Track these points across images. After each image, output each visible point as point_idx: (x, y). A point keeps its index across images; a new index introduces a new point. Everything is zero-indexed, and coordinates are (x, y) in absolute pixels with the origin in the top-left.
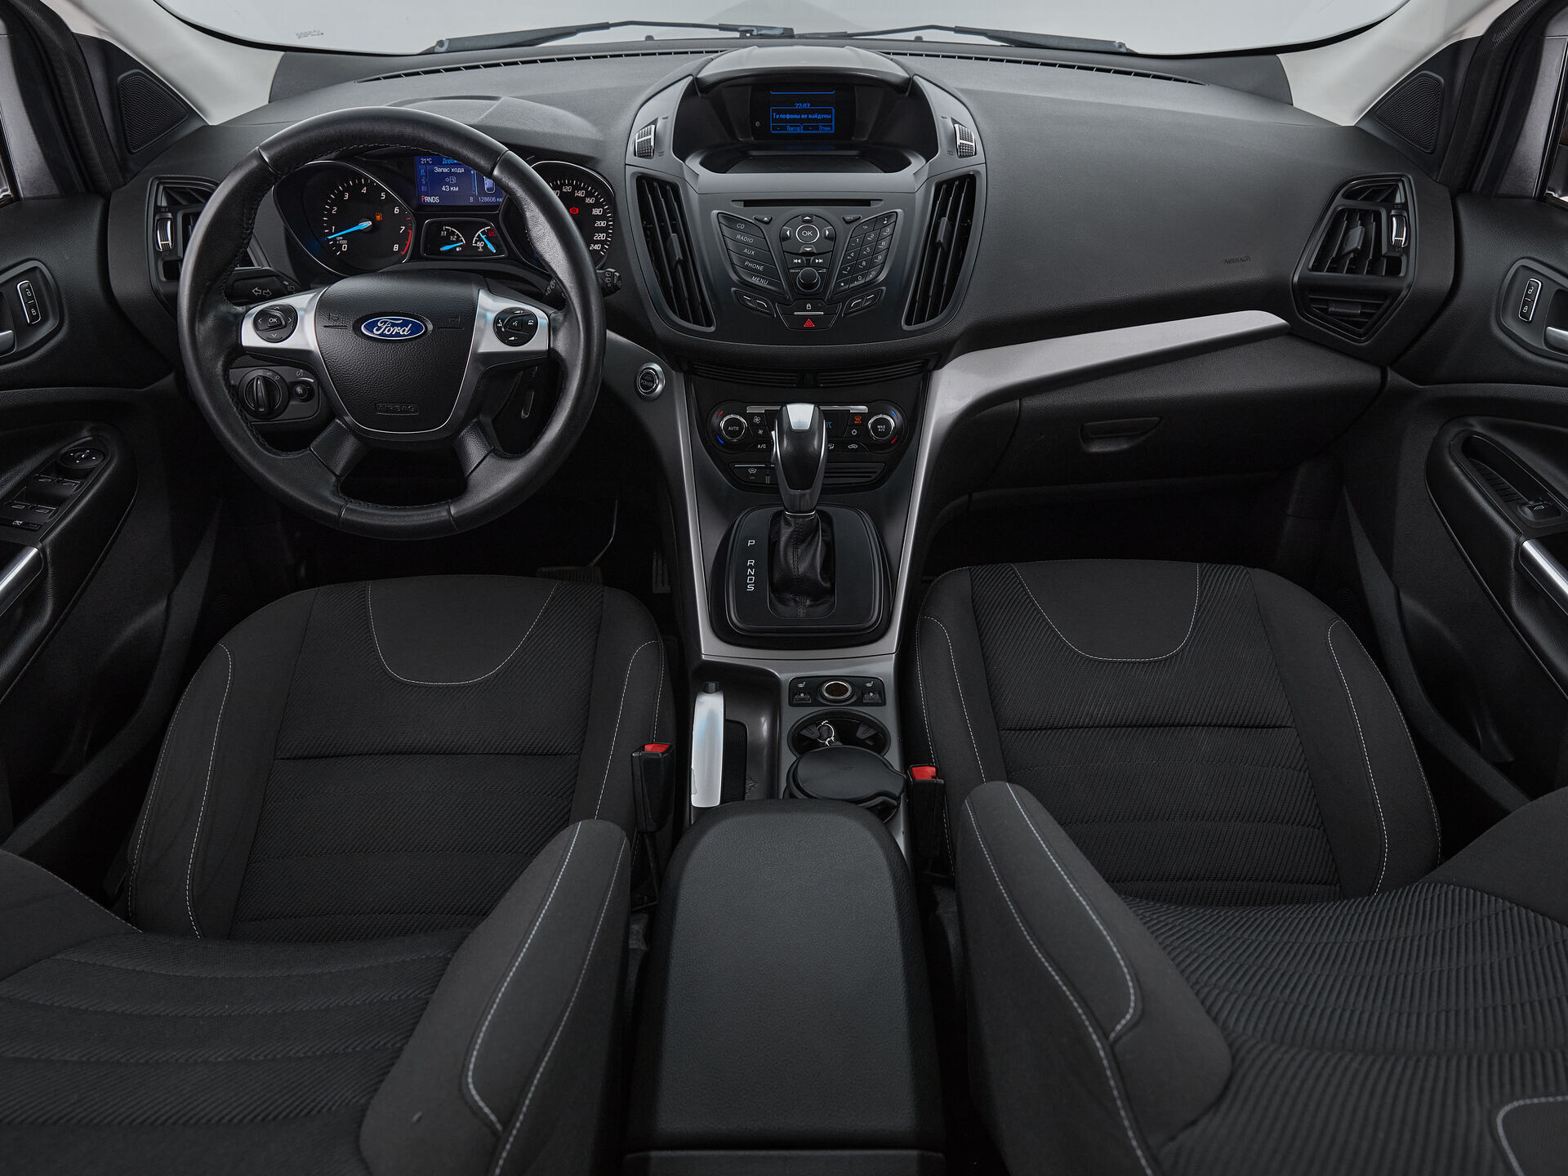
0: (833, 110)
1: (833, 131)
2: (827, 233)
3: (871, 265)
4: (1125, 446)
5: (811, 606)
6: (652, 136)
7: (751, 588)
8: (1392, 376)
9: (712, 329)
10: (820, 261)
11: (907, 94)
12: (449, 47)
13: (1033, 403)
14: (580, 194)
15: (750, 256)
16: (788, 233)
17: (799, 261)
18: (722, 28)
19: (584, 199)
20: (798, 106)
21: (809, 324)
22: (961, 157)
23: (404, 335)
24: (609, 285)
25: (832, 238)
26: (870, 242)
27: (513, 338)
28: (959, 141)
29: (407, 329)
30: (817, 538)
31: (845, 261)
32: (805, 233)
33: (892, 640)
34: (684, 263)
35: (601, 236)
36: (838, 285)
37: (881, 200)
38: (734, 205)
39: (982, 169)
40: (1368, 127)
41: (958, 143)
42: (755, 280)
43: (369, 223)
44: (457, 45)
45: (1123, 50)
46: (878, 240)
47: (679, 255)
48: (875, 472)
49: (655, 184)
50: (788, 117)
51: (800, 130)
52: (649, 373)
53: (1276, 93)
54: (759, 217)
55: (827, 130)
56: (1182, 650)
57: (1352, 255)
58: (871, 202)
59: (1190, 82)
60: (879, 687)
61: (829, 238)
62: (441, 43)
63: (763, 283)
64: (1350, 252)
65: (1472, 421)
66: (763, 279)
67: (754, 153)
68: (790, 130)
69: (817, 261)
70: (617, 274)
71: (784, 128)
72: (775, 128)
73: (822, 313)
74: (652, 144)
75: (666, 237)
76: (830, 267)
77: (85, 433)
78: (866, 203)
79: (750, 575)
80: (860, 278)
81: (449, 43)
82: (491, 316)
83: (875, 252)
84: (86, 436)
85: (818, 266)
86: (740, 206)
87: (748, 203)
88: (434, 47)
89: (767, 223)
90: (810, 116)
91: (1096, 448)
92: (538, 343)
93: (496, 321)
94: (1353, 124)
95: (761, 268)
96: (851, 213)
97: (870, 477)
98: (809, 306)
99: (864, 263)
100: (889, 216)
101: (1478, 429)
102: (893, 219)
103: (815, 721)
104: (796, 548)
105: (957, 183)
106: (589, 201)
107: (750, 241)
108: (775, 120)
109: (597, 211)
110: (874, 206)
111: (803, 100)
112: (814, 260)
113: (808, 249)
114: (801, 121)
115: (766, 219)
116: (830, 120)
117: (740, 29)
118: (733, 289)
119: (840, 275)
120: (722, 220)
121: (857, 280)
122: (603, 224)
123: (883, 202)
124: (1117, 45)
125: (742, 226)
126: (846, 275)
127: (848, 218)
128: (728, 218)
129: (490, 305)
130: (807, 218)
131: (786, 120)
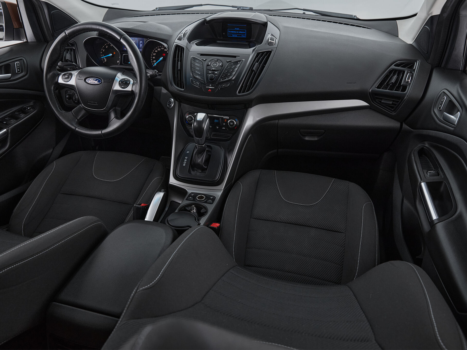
0: (246, 31)
1: (246, 37)
2: (220, 64)
4: (316, 139)
5: (201, 173)
6: (183, 34)
7: (184, 165)
9: (183, 90)
12: (158, 9)
13: (282, 122)
14: (166, 50)
15: (198, 70)
16: (209, 64)
17: (211, 72)
18: (233, 7)
20: (236, 29)
21: (210, 90)
22: (269, 45)
23: (96, 83)
24: (154, 74)
25: (222, 66)
26: (232, 68)
27: (123, 86)
28: (269, 41)
29: (97, 81)
30: (204, 153)
31: (224, 73)
32: (214, 64)
33: (223, 186)
34: (180, 70)
36: (220, 80)
37: (239, 56)
38: (197, 55)
39: (275, 49)
42: (197, 77)
43: (111, 54)
44: (160, 9)
45: (355, 18)
46: (235, 68)
47: (179, 68)
49: (180, 48)
50: (233, 32)
51: (236, 36)
52: (170, 101)
53: (394, 33)
54: (203, 59)
55: (244, 36)
57: (391, 84)
59: (367, 28)
60: (214, 199)
61: (221, 66)
63: (199, 78)
64: (391, 83)
65: (426, 143)
66: (200, 76)
68: (233, 36)
69: (216, 72)
70: (157, 71)
71: (232, 36)
72: (229, 35)
73: (214, 88)
74: (182, 37)
75: (178, 63)
76: (219, 75)
77: (32, 103)
78: (235, 57)
79: (185, 161)
82: (119, 80)
83: (233, 71)
85: (216, 74)
86: (199, 56)
87: (202, 55)
88: (155, 9)
89: (205, 61)
90: (239, 32)
91: (307, 139)
92: (129, 88)
93: (120, 81)
94: (409, 43)
95: (199, 73)
96: (229, 59)
97: (228, 138)
98: (210, 85)
99: (229, 74)
100: (240, 61)
101: (427, 145)
102: (241, 62)
103: (190, 205)
104: (198, 155)
105: (265, 53)
107: (199, 65)
108: (229, 33)
110: (237, 58)
111: (237, 27)
112: (215, 72)
113: (214, 69)
114: (236, 33)
115: (205, 59)
116: (245, 34)
117: (238, 7)
118: (191, 79)
119: (221, 77)
120: (192, 59)
121: (226, 79)
124: (353, 16)
125: (198, 61)
126: (223, 77)
127: (228, 61)
128: (194, 58)
129: (120, 76)
130: (216, 60)
131: (232, 33)
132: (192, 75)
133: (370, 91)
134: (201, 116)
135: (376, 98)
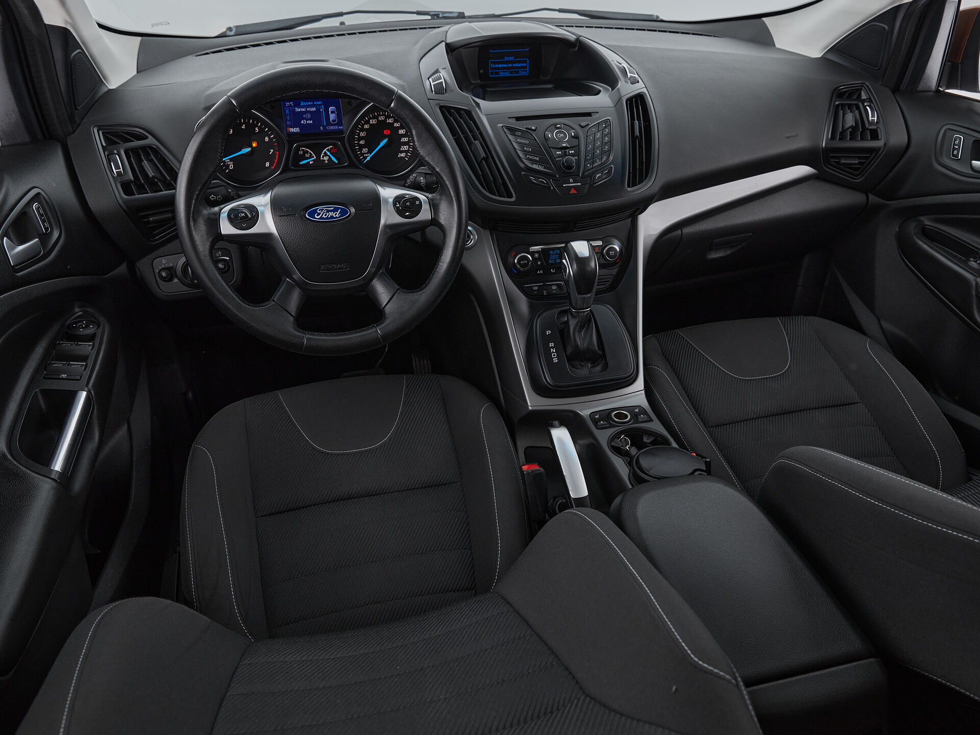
0: (528, 61)
1: (528, 74)
2: (573, 134)
3: (603, 152)
4: (729, 252)
5: (592, 367)
6: (443, 80)
7: (555, 360)
8: (871, 197)
9: (513, 199)
10: (573, 152)
11: (577, 49)
12: (235, 33)
13: (687, 230)
14: (390, 121)
15: (529, 152)
16: (549, 136)
17: (560, 153)
18: (418, 13)
19: (393, 124)
20: (506, 59)
21: (573, 191)
22: (632, 83)
23: (336, 217)
25: (576, 137)
26: (598, 138)
27: (408, 214)
29: (338, 213)
30: (591, 325)
31: (587, 151)
32: (559, 135)
33: (641, 381)
34: (486, 159)
35: (405, 148)
36: (585, 166)
37: (597, 112)
38: (510, 120)
39: (645, 90)
40: (831, 57)
41: (629, 76)
42: (535, 166)
43: (249, 149)
44: (241, 31)
45: (659, 19)
46: (603, 137)
48: (608, 281)
49: (453, 111)
50: (500, 66)
51: (507, 74)
53: (764, 40)
54: (529, 127)
55: (524, 73)
56: (790, 367)
57: (850, 130)
58: (592, 114)
59: (714, 36)
60: (643, 411)
61: (574, 137)
62: (230, 29)
63: (541, 168)
64: (848, 128)
65: (922, 218)
66: (540, 165)
68: (502, 74)
69: (570, 152)
71: (498, 73)
72: (492, 73)
73: (580, 184)
74: (444, 85)
75: (470, 144)
76: (579, 155)
77: (77, 310)
78: (589, 114)
79: (553, 352)
80: (598, 161)
81: (236, 29)
82: (391, 200)
83: (603, 144)
84: (78, 312)
85: (572, 155)
86: (514, 121)
87: (518, 119)
88: (225, 32)
89: (534, 130)
90: (514, 65)
91: (714, 255)
92: (425, 214)
93: (394, 203)
94: (820, 56)
95: (537, 159)
96: (584, 121)
97: (606, 284)
98: (571, 180)
99: (598, 151)
100: (605, 122)
101: (927, 223)
102: (608, 124)
103: (617, 436)
104: (580, 331)
105: (634, 100)
106: (396, 125)
107: (527, 142)
108: (492, 69)
109: (402, 132)
110: (594, 116)
111: (509, 55)
113: (564, 145)
114: (508, 68)
115: (533, 128)
116: (525, 67)
117: (431, 13)
118: (523, 173)
119: (586, 160)
120: (506, 130)
121: (596, 162)
122: (406, 139)
123: (598, 114)
124: (655, 17)
125: (520, 134)
126: (589, 160)
127: (583, 124)
128: (509, 129)
129: (389, 193)
130: (558, 126)
131: (499, 68)
132: (522, 165)
133: (824, 145)
134: (581, 248)
135: (831, 156)
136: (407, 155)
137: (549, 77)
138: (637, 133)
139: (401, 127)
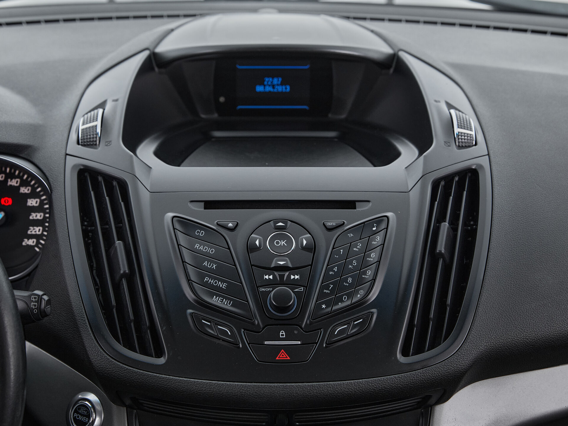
2: (305, 242)
3: (359, 281)
6: (98, 123)
9: (162, 361)
10: (297, 277)
14: (14, 183)
15: (211, 270)
16: (257, 243)
17: (271, 277)
19: (18, 188)
20: (268, 80)
21: (283, 356)
22: (460, 147)
25: (311, 248)
26: (357, 253)
28: (457, 130)
31: (327, 277)
32: (278, 243)
34: (130, 277)
35: (37, 230)
36: (318, 307)
37: (369, 201)
38: (191, 206)
39: (484, 162)
41: (455, 132)
42: (216, 301)
46: (367, 249)
47: (123, 267)
49: (100, 178)
52: (85, 406)
54: (222, 222)
58: (357, 203)
61: (306, 249)
63: (226, 304)
66: (226, 298)
67: (218, 134)
69: (292, 277)
70: (46, 298)
73: (299, 343)
74: (99, 130)
75: (109, 244)
76: (309, 286)
78: (350, 205)
80: (345, 298)
83: (364, 264)
85: (293, 284)
86: (199, 208)
87: (210, 205)
89: (232, 229)
95: (224, 286)
98: (282, 333)
99: (350, 280)
100: (378, 221)
102: (383, 226)
105: (457, 179)
106: (24, 190)
107: (211, 251)
109: (32, 202)
110: (361, 208)
112: (289, 276)
113: (282, 263)
115: (230, 225)
118: (190, 311)
119: (321, 295)
120: (177, 226)
121: (342, 301)
122: (39, 216)
123: (371, 204)
125: (202, 234)
126: (327, 295)
127: (329, 224)
128: (183, 222)
130: (280, 224)
132: (189, 295)
136: (38, 243)
137: (343, 116)
138: (441, 247)
139: (33, 195)
